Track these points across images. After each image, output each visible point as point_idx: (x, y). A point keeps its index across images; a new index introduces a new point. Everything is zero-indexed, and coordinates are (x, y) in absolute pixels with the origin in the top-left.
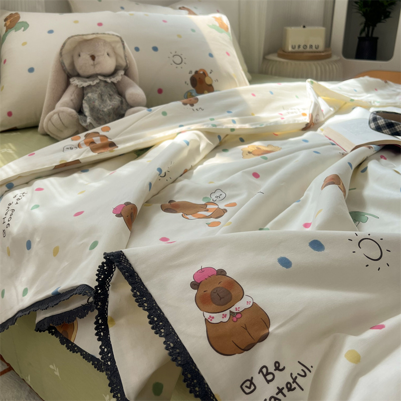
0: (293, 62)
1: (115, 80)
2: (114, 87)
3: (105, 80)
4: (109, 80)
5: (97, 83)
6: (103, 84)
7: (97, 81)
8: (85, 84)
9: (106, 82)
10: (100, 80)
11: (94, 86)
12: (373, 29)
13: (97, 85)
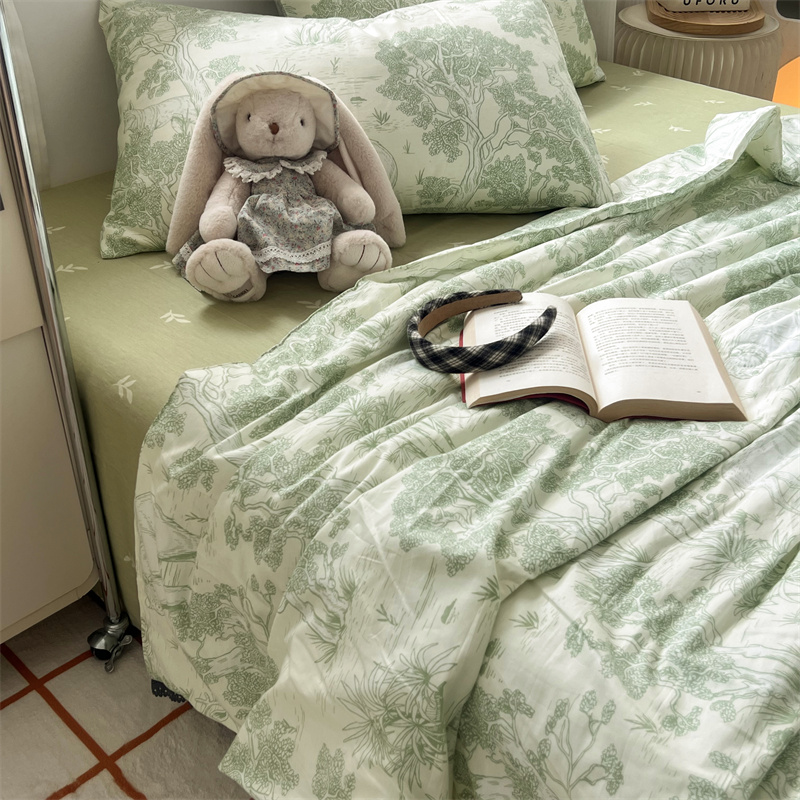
1: (311, 168)
2: (309, 180)
3: (293, 167)
4: (300, 170)
5: (279, 175)
6: (289, 176)
7: (278, 171)
8: (256, 178)
9: (293, 171)
10: (284, 168)
11: (273, 179)
13: (278, 179)
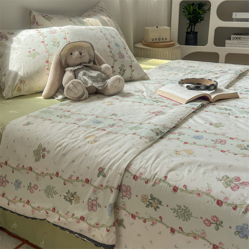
0: (154, 49)
12: (194, 27)
